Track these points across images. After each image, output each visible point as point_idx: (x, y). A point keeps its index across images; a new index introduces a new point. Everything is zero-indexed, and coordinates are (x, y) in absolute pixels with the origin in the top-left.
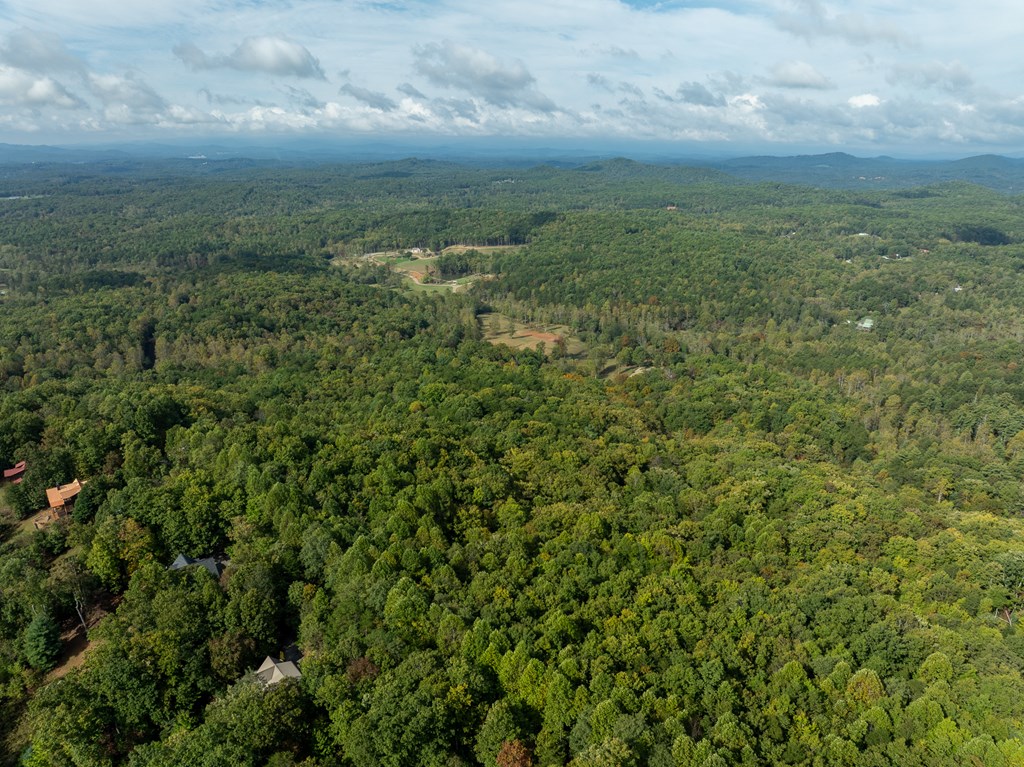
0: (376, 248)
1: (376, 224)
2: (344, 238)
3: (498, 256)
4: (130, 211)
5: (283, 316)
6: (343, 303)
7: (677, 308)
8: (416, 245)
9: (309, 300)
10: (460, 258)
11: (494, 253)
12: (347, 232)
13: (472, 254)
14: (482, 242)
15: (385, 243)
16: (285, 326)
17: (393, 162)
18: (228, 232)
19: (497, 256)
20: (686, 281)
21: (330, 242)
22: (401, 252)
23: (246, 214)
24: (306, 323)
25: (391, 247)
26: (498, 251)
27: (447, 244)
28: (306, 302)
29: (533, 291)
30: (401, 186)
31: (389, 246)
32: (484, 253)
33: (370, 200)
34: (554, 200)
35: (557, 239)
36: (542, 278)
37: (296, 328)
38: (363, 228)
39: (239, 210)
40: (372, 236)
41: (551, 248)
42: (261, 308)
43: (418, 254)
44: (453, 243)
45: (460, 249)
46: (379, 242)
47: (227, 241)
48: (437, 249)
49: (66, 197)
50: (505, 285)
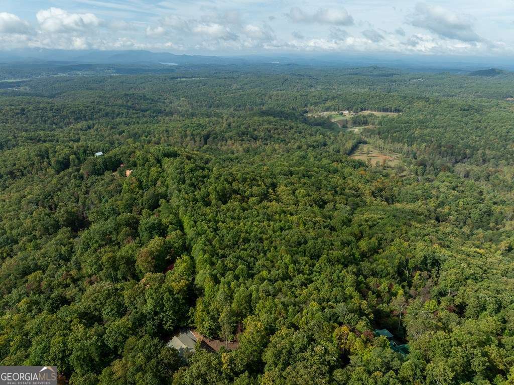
0: (328, 110)
1: (334, 98)
2: (316, 104)
3: (385, 117)
4: (234, 86)
5: (263, 134)
6: (292, 131)
7: (462, 151)
8: (347, 109)
9: (277, 129)
10: (364, 117)
11: (382, 116)
12: (318, 101)
13: (371, 115)
14: (379, 110)
15: (333, 107)
16: (262, 139)
17: (364, 68)
18: (266, 98)
19: (383, 117)
20: (478, 139)
21: (309, 105)
22: (338, 112)
23: (281, 90)
24: (272, 139)
25: (335, 110)
26: (384, 115)
27: (362, 110)
28: (275, 130)
29: (390, 135)
30: (359, 80)
31: (334, 109)
32: (377, 115)
33: (341, 86)
34: (438, 91)
35: (419, 111)
36: (398, 129)
37: (266, 140)
38: (326, 100)
39: (278, 88)
40: (329, 104)
41: (414, 116)
42: (255, 130)
43: (347, 114)
44: (365, 110)
45: (366, 113)
46: (330, 107)
47: (264, 102)
48: (356, 112)
49: (212, 79)
50: (377, 131)
